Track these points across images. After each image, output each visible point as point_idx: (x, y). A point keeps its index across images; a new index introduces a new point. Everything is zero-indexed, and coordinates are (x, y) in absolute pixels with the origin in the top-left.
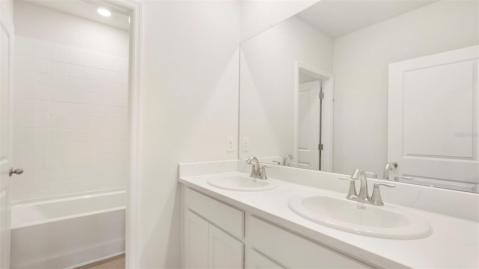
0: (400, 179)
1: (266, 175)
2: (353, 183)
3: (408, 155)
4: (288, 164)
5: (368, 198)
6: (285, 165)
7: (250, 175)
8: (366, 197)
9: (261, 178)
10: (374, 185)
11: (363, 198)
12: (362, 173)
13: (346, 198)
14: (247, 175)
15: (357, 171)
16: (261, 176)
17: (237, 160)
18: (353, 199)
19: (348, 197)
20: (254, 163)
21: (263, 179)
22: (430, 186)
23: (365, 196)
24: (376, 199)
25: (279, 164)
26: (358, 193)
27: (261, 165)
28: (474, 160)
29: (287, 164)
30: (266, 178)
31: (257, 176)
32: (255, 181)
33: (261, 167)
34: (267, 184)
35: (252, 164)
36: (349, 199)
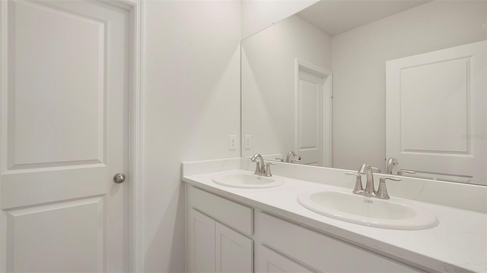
0: (403, 174)
1: (270, 172)
2: (359, 178)
3: (406, 150)
4: (292, 161)
5: (374, 192)
6: (289, 162)
7: (254, 172)
8: (373, 191)
9: (266, 175)
10: (380, 179)
11: (369, 193)
12: (368, 168)
13: (352, 192)
14: (251, 173)
15: (364, 166)
16: (266, 173)
17: (240, 158)
18: (360, 193)
19: (354, 192)
20: (258, 160)
21: (268, 176)
22: (433, 179)
23: (371, 190)
24: (382, 193)
25: (282, 161)
26: (364, 188)
27: (266, 162)
28: (468, 154)
29: (290, 161)
30: (271, 175)
31: (261, 173)
32: (260, 179)
33: (265, 164)
34: (273, 181)
35: (256, 161)
36: (355, 193)
